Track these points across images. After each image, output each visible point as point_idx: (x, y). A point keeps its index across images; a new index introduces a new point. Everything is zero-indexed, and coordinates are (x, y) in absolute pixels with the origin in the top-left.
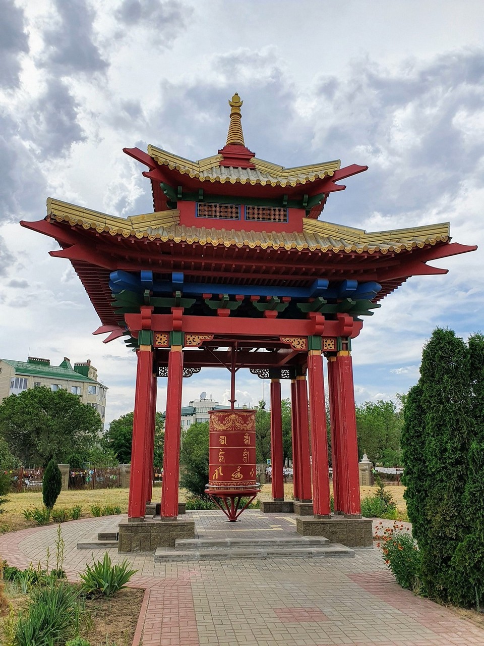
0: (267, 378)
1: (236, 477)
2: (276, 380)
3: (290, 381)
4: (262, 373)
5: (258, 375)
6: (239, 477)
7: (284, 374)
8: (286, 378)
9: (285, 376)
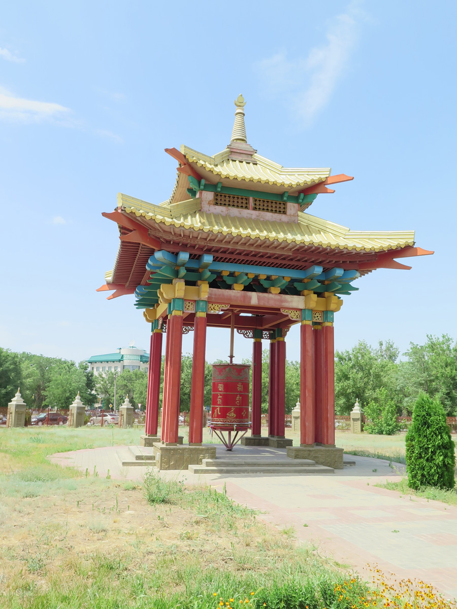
0: (251, 338)
1: (230, 416)
2: (258, 340)
3: (269, 341)
4: (247, 333)
5: (244, 335)
6: (233, 416)
7: (265, 335)
8: (266, 339)
9: (265, 337)
